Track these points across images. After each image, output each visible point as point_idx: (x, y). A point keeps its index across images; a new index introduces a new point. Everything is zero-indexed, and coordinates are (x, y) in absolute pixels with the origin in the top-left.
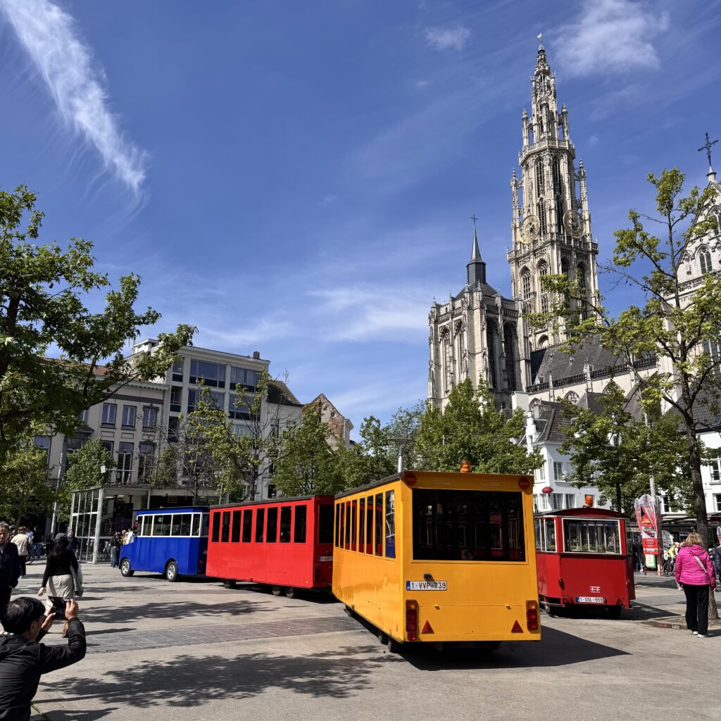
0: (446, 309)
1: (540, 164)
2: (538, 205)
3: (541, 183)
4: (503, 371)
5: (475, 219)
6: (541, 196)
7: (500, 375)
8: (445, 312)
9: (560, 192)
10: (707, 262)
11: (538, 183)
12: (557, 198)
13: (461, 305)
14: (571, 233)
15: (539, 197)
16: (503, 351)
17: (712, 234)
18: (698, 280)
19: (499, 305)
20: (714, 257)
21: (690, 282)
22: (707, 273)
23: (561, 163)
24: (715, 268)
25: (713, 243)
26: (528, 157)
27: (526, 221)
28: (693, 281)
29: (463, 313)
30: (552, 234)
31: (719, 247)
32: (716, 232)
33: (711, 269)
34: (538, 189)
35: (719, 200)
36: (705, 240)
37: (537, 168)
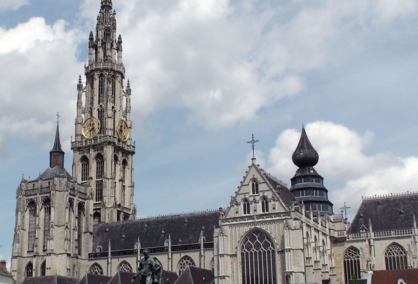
0: (34, 185)
1: (102, 79)
2: (98, 110)
3: (102, 93)
4: (76, 240)
5: (58, 116)
6: (101, 104)
7: (73, 243)
8: (32, 188)
9: (114, 104)
10: (247, 209)
11: (99, 93)
12: (113, 107)
13: (49, 185)
14: (120, 137)
15: (99, 104)
16: (77, 225)
17: (251, 194)
18: (242, 218)
19: (76, 189)
20: (252, 207)
21: (237, 218)
22: (247, 215)
23: (116, 81)
24: (252, 213)
25: (251, 199)
26: (92, 71)
27: (89, 120)
28: (239, 218)
29: (52, 192)
30: (110, 136)
31: (255, 201)
32: (254, 193)
33: (249, 213)
34: (99, 98)
35: (257, 176)
36: (247, 196)
37: (100, 81)
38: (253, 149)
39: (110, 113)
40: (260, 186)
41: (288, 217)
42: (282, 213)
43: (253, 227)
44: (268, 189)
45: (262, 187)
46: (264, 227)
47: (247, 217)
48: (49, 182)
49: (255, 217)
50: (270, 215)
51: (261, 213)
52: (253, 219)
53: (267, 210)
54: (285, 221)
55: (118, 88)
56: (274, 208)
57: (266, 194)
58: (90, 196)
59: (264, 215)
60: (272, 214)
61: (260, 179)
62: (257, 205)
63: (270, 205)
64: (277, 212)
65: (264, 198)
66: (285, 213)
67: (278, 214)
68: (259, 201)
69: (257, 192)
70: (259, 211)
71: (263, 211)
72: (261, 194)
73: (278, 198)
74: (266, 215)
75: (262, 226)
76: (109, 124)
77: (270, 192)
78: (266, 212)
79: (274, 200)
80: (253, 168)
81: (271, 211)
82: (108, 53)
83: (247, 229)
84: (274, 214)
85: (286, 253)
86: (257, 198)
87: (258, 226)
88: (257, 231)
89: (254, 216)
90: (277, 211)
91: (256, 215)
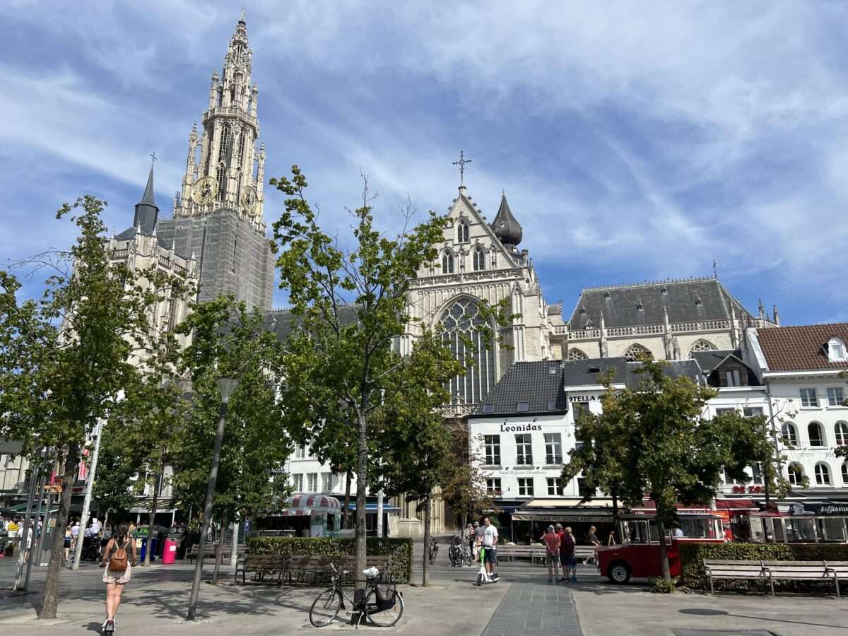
1: (226, 130)
2: (217, 168)
3: (224, 148)
6: (222, 161)
9: (241, 165)
10: (449, 263)
11: (221, 148)
12: (239, 169)
13: (127, 246)
14: (247, 209)
15: (219, 161)
16: (168, 311)
17: (456, 241)
18: (440, 278)
19: (171, 259)
20: (456, 261)
21: (432, 278)
22: (448, 273)
23: (246, 137)
24: (456, 271)
25: (456, 249)
26: (214, 118)
27: (202, 181)
28: (435, 278)
29: (130, 256)
30: (232, 203)
31: (464, 254)
32: (460, 240)
33: (451, 270)
34: (220, 154)
35: (467, 213)
36: (450, 244)
37: (222, 132)
38: (462, 172)
39: (233, 172)
40: (471, 229)
41: (519, 277)
42: (508, 271)
43: (457, 293)
44: (485, 234)
45: (475, 230)
46: (477, 293)
47: (449, 276)
48: (128, 243)
49: (463, 276)
50: (487, 274)
51: (472, 270)
52: (459, 280)
53: (482, 267)
54: (512, 283)
55: (248, 146)
56: (494, 263)
57: (481, 241)
58: (194, 274)
59: (476, 274)
60: (490, 272)
61: (472, 218)
62: (466, 257)
63: (488, 258)
64: (498, 269)
65: (479, 248)
66: (513, 270)
67: (500, 272)
68: (468, 252)
69: (466, 239)
70: (470, 267)
71: (476, 268)
72: (473, 241)
73: (500, 247)
74: (480, 273)
75: (473, 290)
76: (232, 186)
77: (488, 238)
78: (479, 270)
79: (494, 251)
80: (461, 202)
81: (488, 267)
82: (238, 97)
83: (446, 295)
84: (494, 272)
85: (515, 332)
86: (466, 247)
87: (466, 291)
88: (464, 299)
89: (460, 275)
90: (499, 267)
91: (464, 274)
